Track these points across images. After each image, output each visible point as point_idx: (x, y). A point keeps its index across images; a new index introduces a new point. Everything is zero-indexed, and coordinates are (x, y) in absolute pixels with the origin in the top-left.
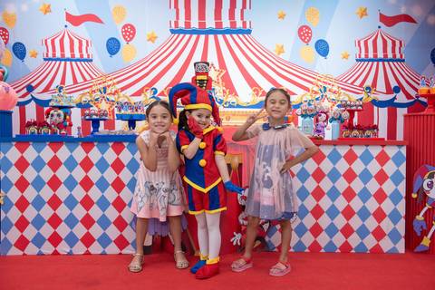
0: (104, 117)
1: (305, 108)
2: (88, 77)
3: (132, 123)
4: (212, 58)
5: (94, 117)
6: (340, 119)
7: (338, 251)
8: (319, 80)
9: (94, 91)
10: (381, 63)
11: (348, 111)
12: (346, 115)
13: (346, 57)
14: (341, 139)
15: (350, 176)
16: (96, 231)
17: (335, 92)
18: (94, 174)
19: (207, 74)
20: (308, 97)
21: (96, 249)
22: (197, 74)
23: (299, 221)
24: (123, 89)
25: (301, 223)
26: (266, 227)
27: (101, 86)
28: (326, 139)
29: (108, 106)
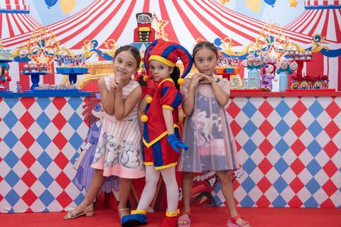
0: (43, 71)
1: (251, 59)
2: (25, 30)
3: (73, 77)
4: (154, 8)
5: (34, 71)
6: (288, 70)
7: (287, 206)
8: (265, 30)
9: (32, 44)
10: (331, 10)
11: (297, 61)
12: (294, 66)
13: (294, 5)
14: (289, 91)
15: (299, 129)
16: (38, 188)
17: (282, 42)
18: (35, 130)
19: (149, 25)
20: (254, 47)
21: (38, 207)
22: (140, 25)
23: (246, 175)
24: (62, 42)
25: (249, 179)
26: (212, 182)
27: (40, 39)
28: (273, 91)
29: (47, 59)
